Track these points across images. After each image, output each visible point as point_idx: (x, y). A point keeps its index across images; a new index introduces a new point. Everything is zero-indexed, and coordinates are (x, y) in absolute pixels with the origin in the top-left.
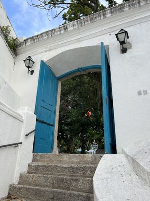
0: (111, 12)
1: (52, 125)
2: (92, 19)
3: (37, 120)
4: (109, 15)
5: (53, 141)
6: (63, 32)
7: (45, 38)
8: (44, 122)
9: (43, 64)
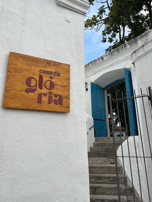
0: (129, 45)
1: (104, 120)
2: (118, 51)
3: (94, 119)
4: (128, 47)
5: (107, 130)
6: (101, 61)
7: (91, 66)
8: (98, 120)
9: (92, 84)
